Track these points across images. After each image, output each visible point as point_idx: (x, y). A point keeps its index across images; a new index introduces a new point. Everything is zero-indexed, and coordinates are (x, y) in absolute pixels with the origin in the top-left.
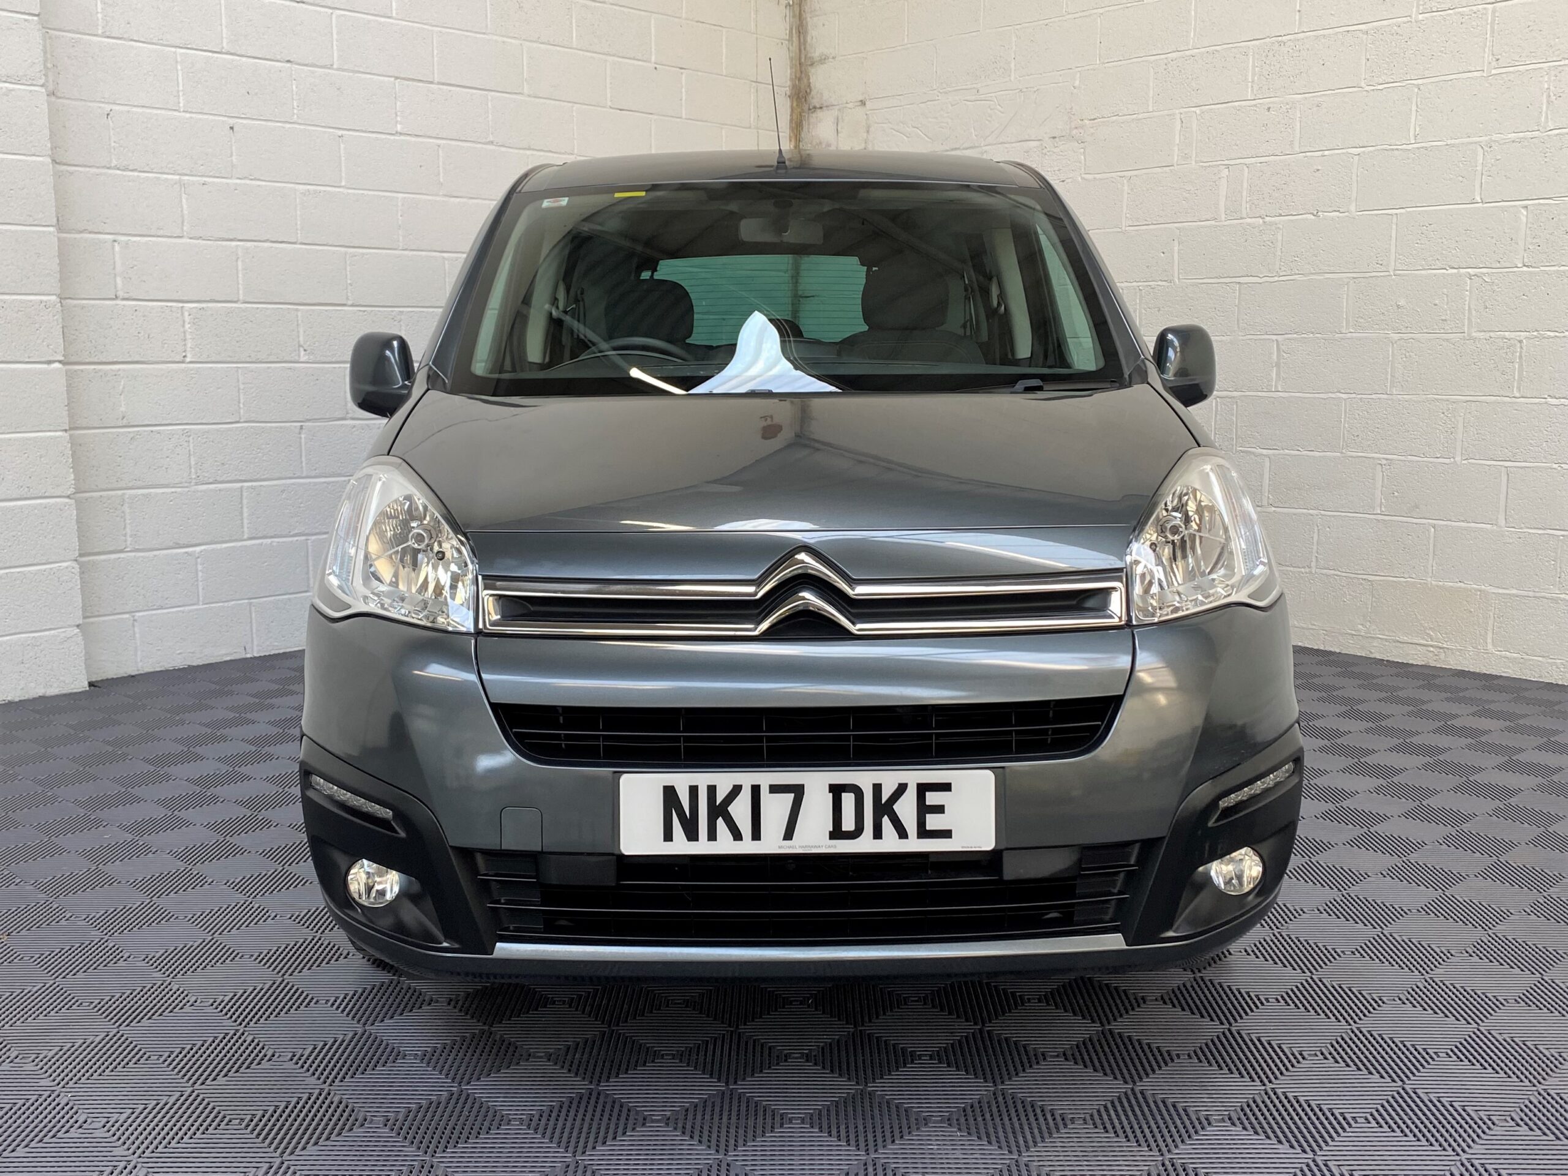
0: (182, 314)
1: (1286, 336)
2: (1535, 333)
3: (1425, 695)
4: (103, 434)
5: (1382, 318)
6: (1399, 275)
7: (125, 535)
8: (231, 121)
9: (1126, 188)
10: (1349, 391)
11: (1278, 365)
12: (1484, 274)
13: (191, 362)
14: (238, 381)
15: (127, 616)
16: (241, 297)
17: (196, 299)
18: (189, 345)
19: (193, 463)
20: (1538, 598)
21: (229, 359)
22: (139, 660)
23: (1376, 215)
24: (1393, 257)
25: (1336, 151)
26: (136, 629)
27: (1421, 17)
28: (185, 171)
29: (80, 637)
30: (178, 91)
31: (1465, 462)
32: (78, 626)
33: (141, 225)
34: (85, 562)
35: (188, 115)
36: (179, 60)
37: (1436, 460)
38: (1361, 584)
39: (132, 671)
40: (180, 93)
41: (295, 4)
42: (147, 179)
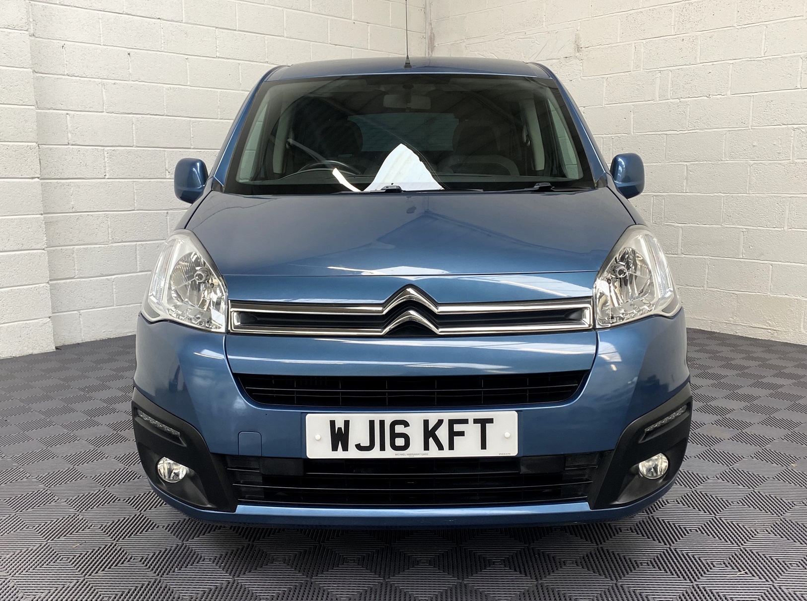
0: (104, 153)
1: (691, 163)
3: (767, 356)
4: (62, 216)
5: (744, 152)
6: (754, 129)
7: (74, 270)
8: (129, 50)
9: (605, 84)
10: (726, 192)
11: (687, 179)
12: (802, 128)
13: (108, 178)
14: (134, 189)
15: (76, 312)
16: (135, 144)
17: (111, 145)
18: (107, 170)
19: (110, 232)
21: (129, 177)
22: (83, 335)
23: (741, 97)
24: (751, 120)
25: (720, 62)
26: (81, 319)
28: (105, 77)
29: (50, 324)
30: (100, 34)
31: (790, 230)
32: (50, 317)
33: (81, 106)
34: (52, 284)
35: (106, 47)
36: (100, 17)
37: (773, 229)
38: (732, 296)
39: (79, 341)
40: (101, 35)
42: (84, 81)
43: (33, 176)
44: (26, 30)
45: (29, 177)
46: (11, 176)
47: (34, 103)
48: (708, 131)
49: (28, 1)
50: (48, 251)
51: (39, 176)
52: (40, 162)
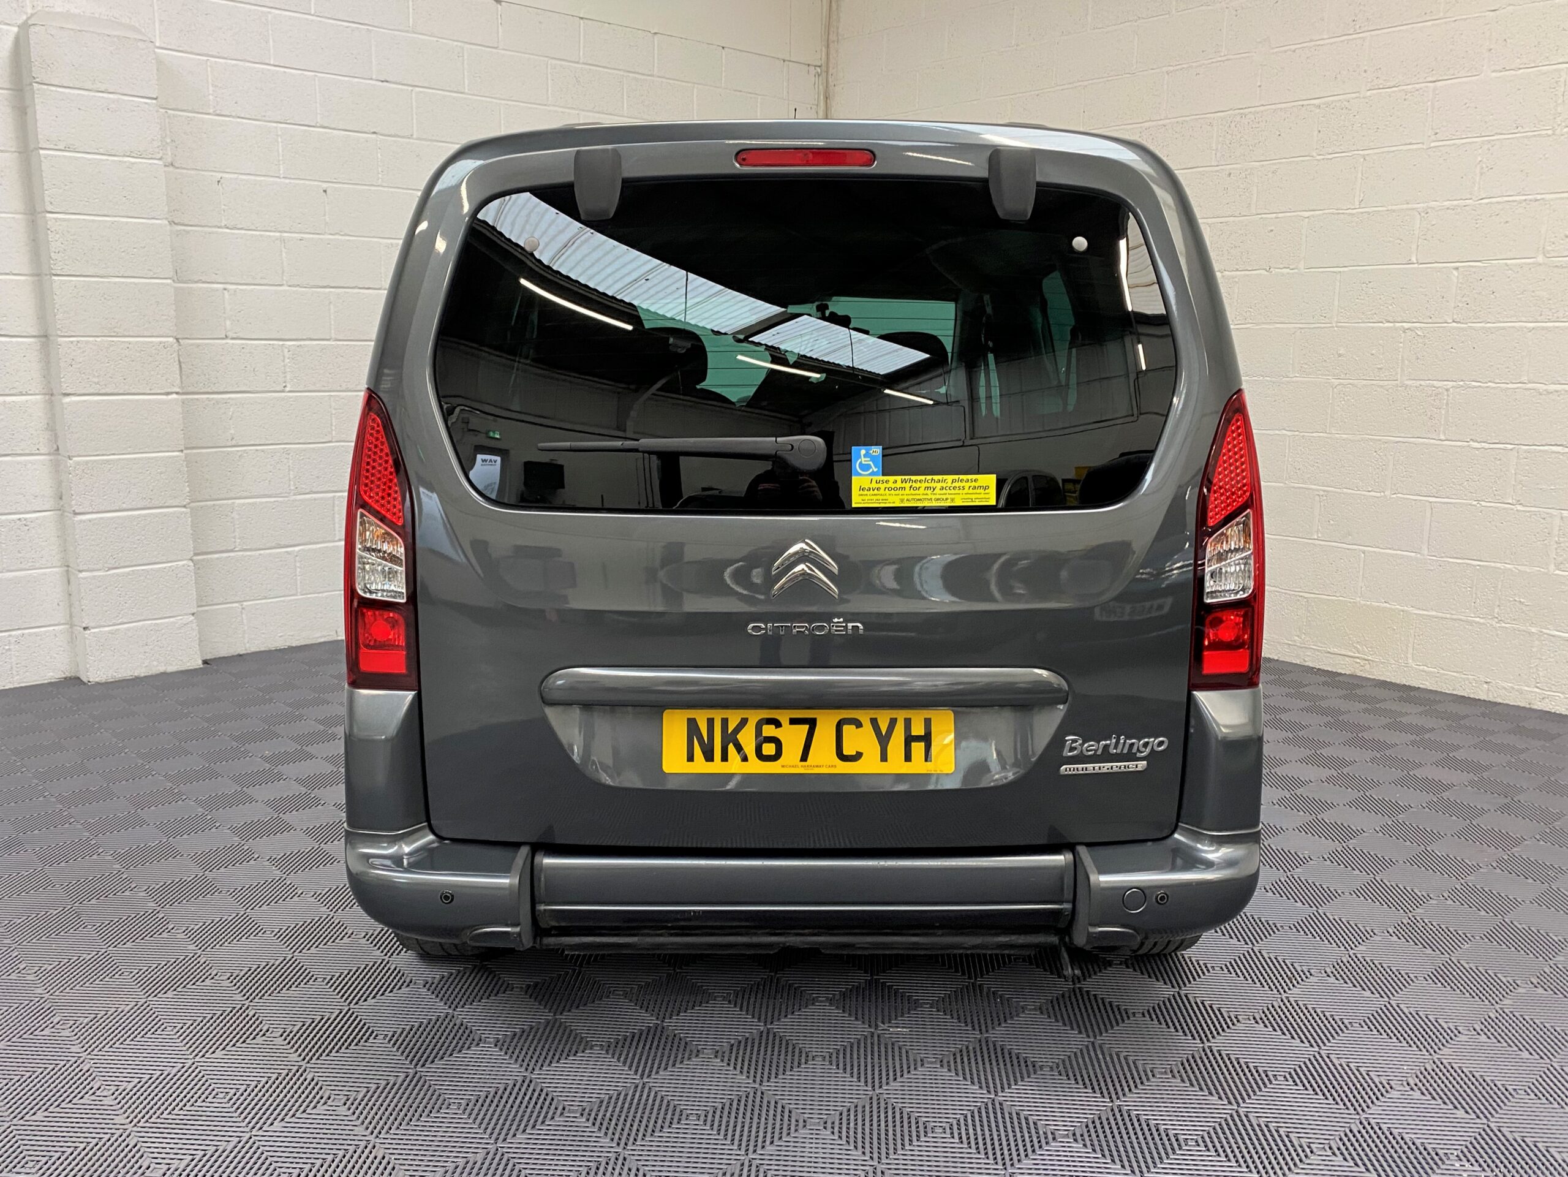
0: (283, 351)
2: (1461, 383)
4: (216, 452)
6: (1341, 327)
7: (235, 537)
8: (325, 185)
10: (1295, 429)
12: (1417, 328)
13: (289, 391)
14: (331, 407)
15: (234, 605)
16: (333, 335)
17: (294, 337)
18: (288, 377)
19: (292, 477)
20: (1455, 620)
21: (323, 389)
22: (246, 642)
23: (1322, 272)
24: (1337, 311)
25: (1289, 214)
26: (244, 616)
27: (1369, 93)
28: (285, 229)
29: (195, 625)
30: (279, 161)
32: (193, 614)
33: (248, 275)
34: (198, 561)
35: (287, 181)
36: (280, 133)
37: (1367, 493)
38: (1298, 600)
39: (241, 653)
40: (281, 163)
41: (380, 83)
42: (252, 236)
43: (169, 390)
44: (160, 159)
45: (162, 391)
46: (133, 391)
47: (171, 274)
49: (163, 111)
50: (192, 509)
51: (178, 390)
52: (180, 366)
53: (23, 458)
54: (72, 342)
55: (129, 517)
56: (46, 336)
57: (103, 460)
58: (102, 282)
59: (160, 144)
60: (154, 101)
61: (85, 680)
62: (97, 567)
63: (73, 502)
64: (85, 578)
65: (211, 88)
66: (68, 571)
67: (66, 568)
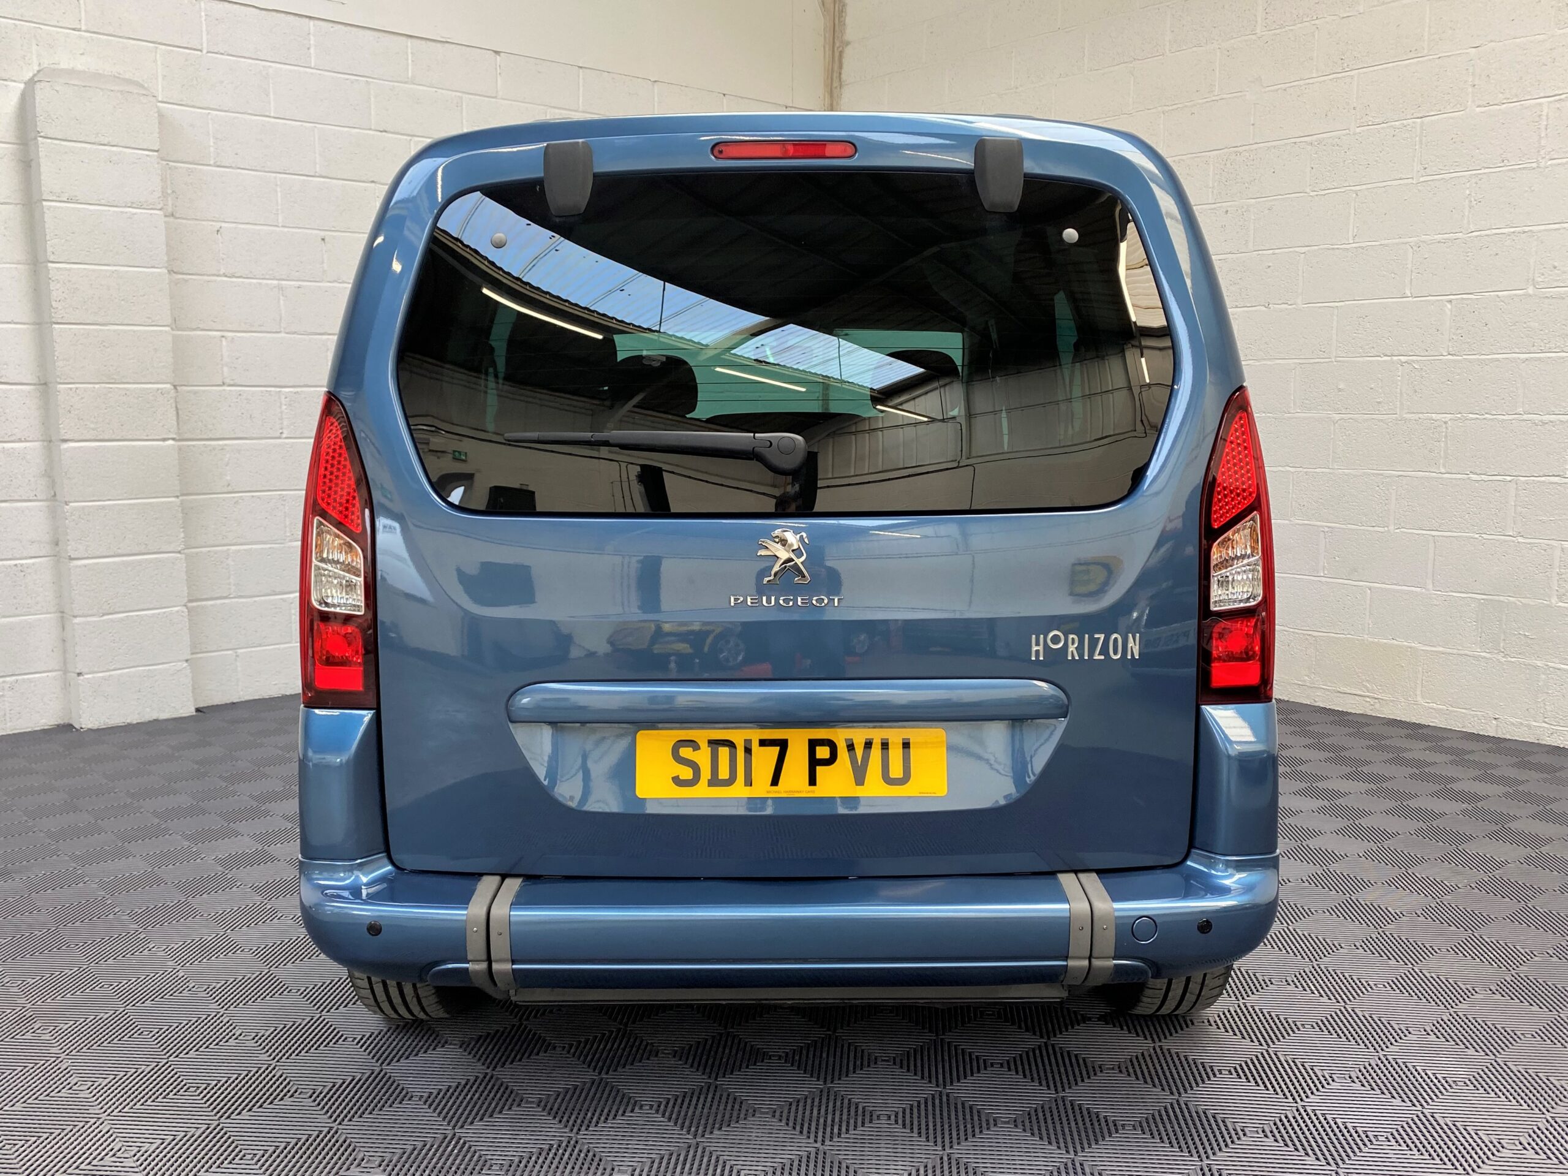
0: (280, 398)
2: (1459, 416)
3: (1350, 743)
4: (211, 498)
5: (1325, 399)
6: (1339, 361)
7: (229, 584)
8: (322, 234)
10: (1295, 465)
12: (1413, 361)
13: (286, 438)
15: (230, 652)
17: (291, 384)
18: (285, 423)
19: (288, 523)
20: (1461, 655)
22: (241, 690)
23: (1320, 307)
24: (1334, 346)
25: (1287, 250)
26: (238, 664)
27: (1358, 130)
28: (283, 277)
29: (188, 671)
30: (277, 210)
31: (1398, 531)
32: (187, 661)
33: (245, 323)
34: (193, 607)
35: (286, 230)
36: (279, 183)
37: (1371, 529)
38: (1307, 639)
39: (235, 699)
40: (280, 212)
41: (379, 133)
42: (250, 284)
43: (166, 436)
44: (160, 209)
45: (159, 438)
46: (130, 437)
47: (169, 321)
48: (1269, 363)
49: (165, 163)
50: (187, 555)
51: (175, 436)
52: (178, 413)
53: (19, 504)
54: (71, 389)
55: (123, 563)
56: (45, 384)
57: (99, 506)
58: (101, 330)
59: (160, 195)
60: (156, 153)
61: (77, 727)
62: (90, 612)
63: (69, 547)
64: (78, 624)
65: (212, 140)
66: (62, 617)
67: (60, 615)
